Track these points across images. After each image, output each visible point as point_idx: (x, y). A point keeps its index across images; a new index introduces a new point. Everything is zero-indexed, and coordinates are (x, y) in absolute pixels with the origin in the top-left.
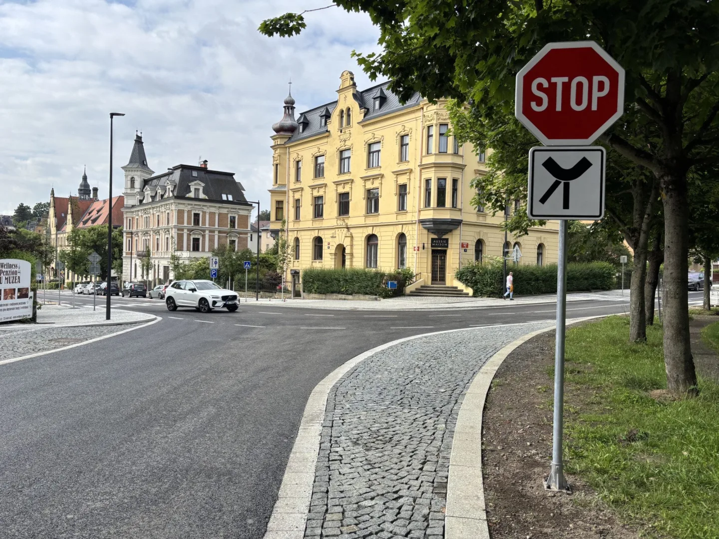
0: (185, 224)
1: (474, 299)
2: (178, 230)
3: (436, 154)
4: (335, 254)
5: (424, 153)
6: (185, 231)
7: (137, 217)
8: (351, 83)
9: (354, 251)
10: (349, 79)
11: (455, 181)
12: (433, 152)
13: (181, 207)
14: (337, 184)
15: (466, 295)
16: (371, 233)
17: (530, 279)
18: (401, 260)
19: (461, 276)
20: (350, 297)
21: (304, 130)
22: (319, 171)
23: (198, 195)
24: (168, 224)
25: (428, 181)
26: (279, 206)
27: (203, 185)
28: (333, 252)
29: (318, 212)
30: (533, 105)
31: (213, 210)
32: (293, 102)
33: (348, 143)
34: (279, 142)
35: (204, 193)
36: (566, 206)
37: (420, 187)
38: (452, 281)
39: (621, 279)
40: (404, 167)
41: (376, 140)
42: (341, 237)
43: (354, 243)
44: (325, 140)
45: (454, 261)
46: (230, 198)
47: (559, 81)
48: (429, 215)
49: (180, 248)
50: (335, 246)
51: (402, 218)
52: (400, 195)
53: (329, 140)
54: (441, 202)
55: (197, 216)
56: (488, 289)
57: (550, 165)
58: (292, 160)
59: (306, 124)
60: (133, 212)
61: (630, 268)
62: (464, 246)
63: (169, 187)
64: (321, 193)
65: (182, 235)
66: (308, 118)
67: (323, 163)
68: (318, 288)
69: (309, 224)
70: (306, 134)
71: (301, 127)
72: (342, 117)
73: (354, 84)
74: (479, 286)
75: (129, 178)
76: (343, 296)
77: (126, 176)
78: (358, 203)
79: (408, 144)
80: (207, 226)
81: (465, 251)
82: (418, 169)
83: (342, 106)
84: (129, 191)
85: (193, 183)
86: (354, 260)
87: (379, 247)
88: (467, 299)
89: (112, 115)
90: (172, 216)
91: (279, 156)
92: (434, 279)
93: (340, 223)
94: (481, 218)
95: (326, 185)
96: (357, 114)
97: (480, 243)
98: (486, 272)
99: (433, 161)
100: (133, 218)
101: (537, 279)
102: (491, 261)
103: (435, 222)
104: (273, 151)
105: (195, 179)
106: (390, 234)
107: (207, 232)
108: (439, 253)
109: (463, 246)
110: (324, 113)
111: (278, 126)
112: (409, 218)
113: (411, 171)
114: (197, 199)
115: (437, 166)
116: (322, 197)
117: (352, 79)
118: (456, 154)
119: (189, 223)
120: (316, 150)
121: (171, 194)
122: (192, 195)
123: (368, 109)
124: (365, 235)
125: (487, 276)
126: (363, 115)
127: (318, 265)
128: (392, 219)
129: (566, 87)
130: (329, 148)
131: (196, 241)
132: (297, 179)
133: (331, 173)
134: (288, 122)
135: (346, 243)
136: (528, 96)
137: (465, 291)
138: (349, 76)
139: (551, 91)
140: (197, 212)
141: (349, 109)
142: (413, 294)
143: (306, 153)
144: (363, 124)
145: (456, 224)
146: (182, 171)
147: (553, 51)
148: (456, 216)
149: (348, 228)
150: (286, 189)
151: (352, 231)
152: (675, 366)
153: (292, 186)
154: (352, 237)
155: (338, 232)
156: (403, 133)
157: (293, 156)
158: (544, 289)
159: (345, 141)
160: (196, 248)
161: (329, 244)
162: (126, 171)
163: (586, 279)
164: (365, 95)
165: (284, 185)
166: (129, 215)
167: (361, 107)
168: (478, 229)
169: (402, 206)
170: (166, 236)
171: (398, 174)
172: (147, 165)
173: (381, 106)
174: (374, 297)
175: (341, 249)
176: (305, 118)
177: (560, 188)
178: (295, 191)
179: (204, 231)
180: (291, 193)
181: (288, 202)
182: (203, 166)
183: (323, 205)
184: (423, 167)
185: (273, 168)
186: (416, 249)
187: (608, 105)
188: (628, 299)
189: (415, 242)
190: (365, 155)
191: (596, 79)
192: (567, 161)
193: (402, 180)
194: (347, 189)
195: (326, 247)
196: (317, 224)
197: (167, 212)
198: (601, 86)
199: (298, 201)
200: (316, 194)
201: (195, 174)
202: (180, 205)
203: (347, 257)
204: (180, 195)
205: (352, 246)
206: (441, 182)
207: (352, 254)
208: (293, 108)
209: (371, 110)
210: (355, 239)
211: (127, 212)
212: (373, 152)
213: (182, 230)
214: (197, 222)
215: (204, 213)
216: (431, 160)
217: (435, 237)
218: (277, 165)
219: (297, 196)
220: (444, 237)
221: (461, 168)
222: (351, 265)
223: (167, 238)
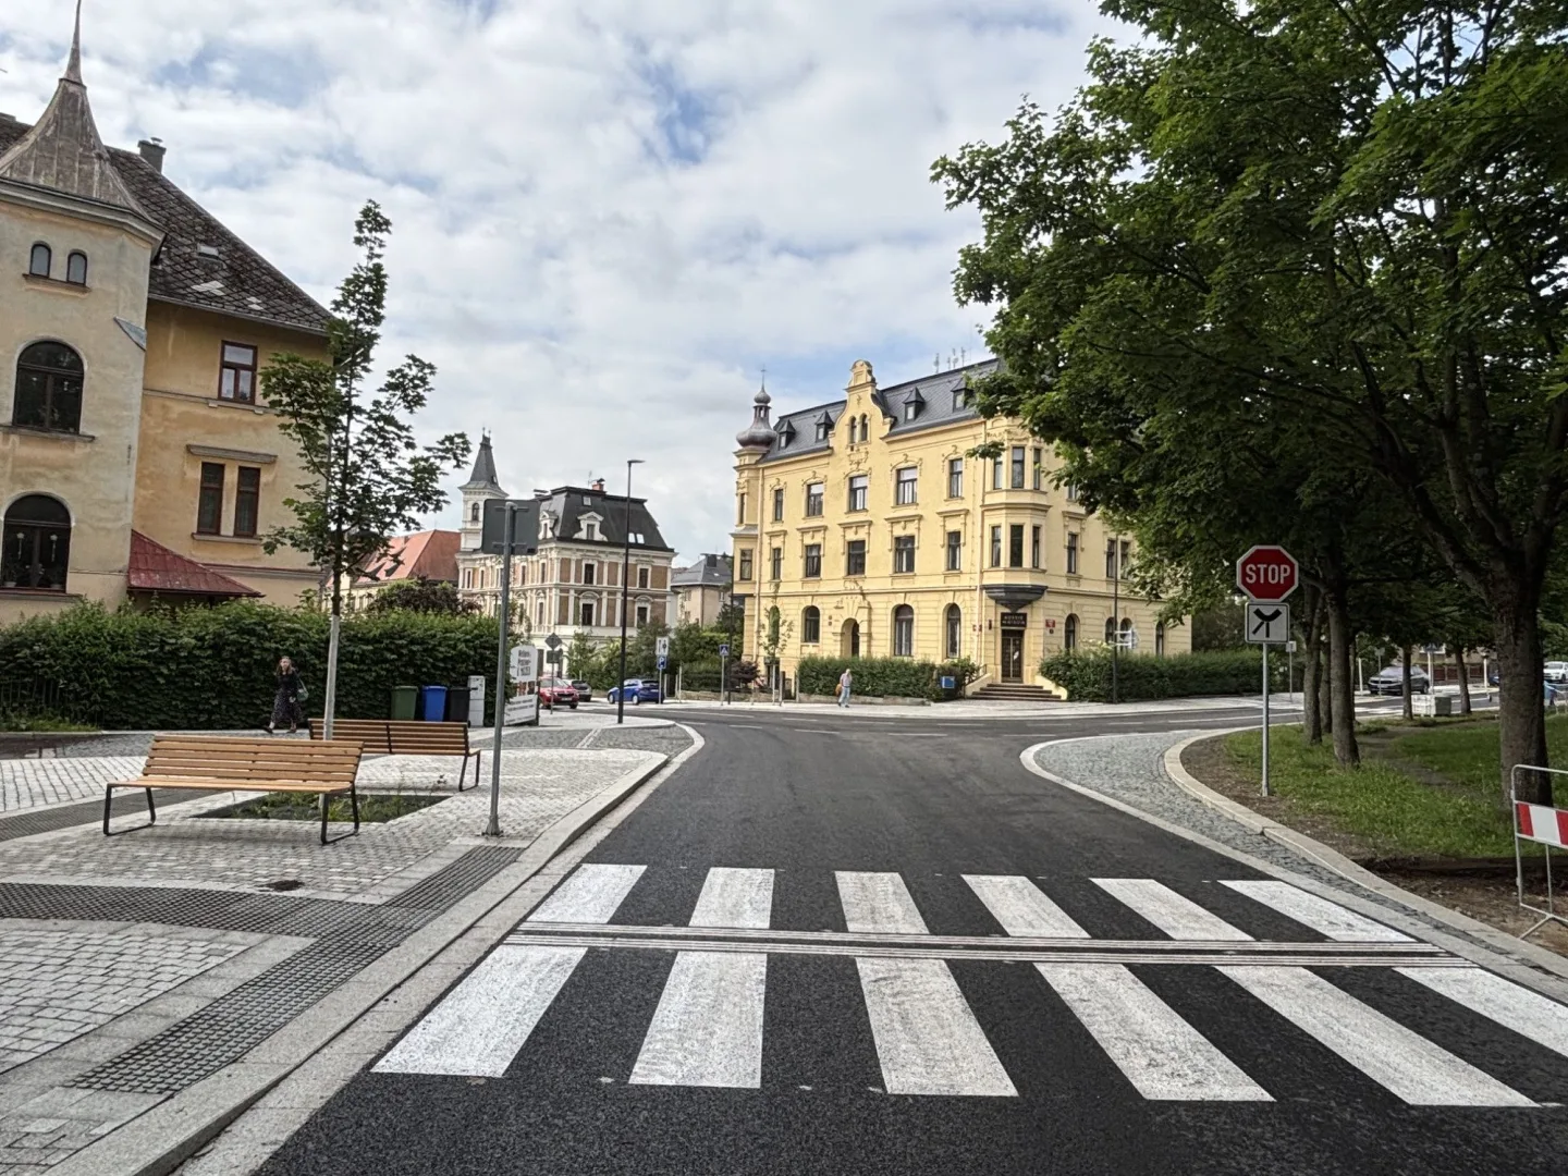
0: (572, 582)
1: (1069, 704)
2: (562, 591)
3: (1007, 491)
4: (842, 634)
5: (989, 487)
6: (572, 592)
7: (483, 568)
8: (869, 379)
9: (873, 630)
10: (865, 373)
11: (1036, 529)
12: (1004, 487)
13: (566, 554)
14: (846, 526)
15: (1057, 699)
16: (902, 603)
17: (1152, 675)
18: (952, 646)
19: (1048, 670)
20: (880, 700)
21: (788, 442)
22: (814, 506)
23: (592, 535)
24: (543, 580)
25: (994, 529)
26: (747, 557)
27: (600, 518)
28: (839, 630)
29: (813, 568)
30: (1247, 579)
31: (614, 559)
32: (767, 400)
33: (864, 467)
34: (747, 460)
35: (601, 531)
36: (1268, 635)
37: (982, 537)
38: (1033, 676)
39: (1288, 676)
40: (955, 506)
41: (910, 464)
42: (852, 609)
43: (873, 617)
44: (825, 461)
45: (1037, 646)
46: (641, 539)
47: (1262, 567)
48: (998, 578)
49: (563, 621)
50: (842, 622)
51: (954, 582)
52: (949, 546)
53: (831, 460)
54: (1016, 559)
55: (589, 568)
56: (1091, 689)
57: (1258, 613)
58: (767, 488)
59: (791, 435)
60: (475, 560)
61: (1300, 659)
62: (1050, 625)
63: (548, 522)
64: (818, 539)
65: (567, 598)
66: (794, 424)
67: (821, 494)
68: (825, 686)
69: (797, 588)
70: (791, 450)
71: (784, 440)
72: (853, 427)
73: (873, 380)
74: (1077, 685)
75: (470, 505)
76: (868, 699)
77: (466, 502)
78: (880, 555)
79: (961, 472)
80: (605, 584)
81: (1051, 632)
82: (980, 510)
83: (854, 410)
84: (469, 526)
85: (585, 516)
86: (874, 643)
87: (915, 623)
88: (1059, 704)
89: (630, 463)
90: (552, 569)
91: (748, 481)
92: (1005, 674)
93: (850, 586)
94: (1073, 583)
95: (825, 528)
96: (879, 425)
97: (1072, 620)
98: (1087, 665)
99: (1004, 501)
100: (474, 570)
101: (1161, 676)
102: (1094, 649)
103: (1008, 589)
104: (737, 474)
105: (587, 509)
106: (935, 604)
107: (605, 594)
108: (1012, 636)
109: (1047, 625)
110: (822, 421)
111: (745, 436)
112: (964, 581)
113: (967, 512)
114: (590, 542)
115: (1009, 507)
116: (818, 547)
117: (870, 372)
118: (1036, 489)
119: (577, 580)
120: (810, 474)
121: (550, 534)
122: (583, 535)
123: (896, 419)
124: (891, 606)
125: (1089, 671)
126: (888, 427)
127: (810, 649)
128: (938, 582)
129: (1266, 570)
130: (832, 475)
131: (588, 608)
132: (778, 517)
133: (835, 508)
134: (762, 431)
135: (861, 617)
136: (1244, 575)
137: (1055, 693)
138: (865, 368)
139: (1257, 572)
140: (590, 562)
141: (864, 417)
142: (976, 697)
143: (793, 479)
144: (890, 438)
145: (1039, 591)
146: (567, 496)
147: (1258, 551)
148: (1039, 581)
149: (863, 594)
150: (758, 532)
151: (869, 598)
152: (1343, 748)
153: (768, 528)
154: (870, 609)
155: (847, 600)
156: (953, 457)
157: (771, 482)
158: (1170, 691)
159: (858, 463)
160: (587, 621)
161: (830, 618)
162: (466, 493)
163: (1235, 676)
164: (888, 395)
165: (755, 526)
166: (469, 565)
167: (885, 415)
168: (1068, 600)
169: (953, 564)
170: (540, 601)
171: (946, 515)
172: (496, 484)
173: (916, 415)
174: (920, 700)
175: (852, 628)
176: (790, 425)
177: (1264, 626)
178: (772, 535)
179: (600, 593)
180: (766, 539)
181: (761, 553)
182: (597, 488)
183: (819, 558)
184: (987, 508)
185: (737, 500)
186: (977, 628)
187: (1290, 581)
188: (1302, 708)
189: (976, 617)
190: (893, 484)
191: (1282, 567)
192: (1268, 611)
193: (953, 525)
194: (862, 535)
195: (826, 623)
196: (811, 587)
197: (542, 561)
198: (1285, 570)
199: (777, 551)
200: (808, 540)
201: (587, 501)
202: (565, 552)
203: (863, 640)
204: (565, 535)
205: (870, 621)
206: (1017, 531)
207: (870, 635)
208: (767, 409)
209: (901, 419)
210: (875, 611)
211: (465, 560)
212: (905, 482)
213: (568, 591)
214: (589, 579)
215: (601, 563)
216: (1001, 498)
217: (1007, 611)
218: (743, 495)
219: (777, 543)
220: (1021, 611)
221: (1043, 509)
222: (869, 651)
223: (541, 604)
